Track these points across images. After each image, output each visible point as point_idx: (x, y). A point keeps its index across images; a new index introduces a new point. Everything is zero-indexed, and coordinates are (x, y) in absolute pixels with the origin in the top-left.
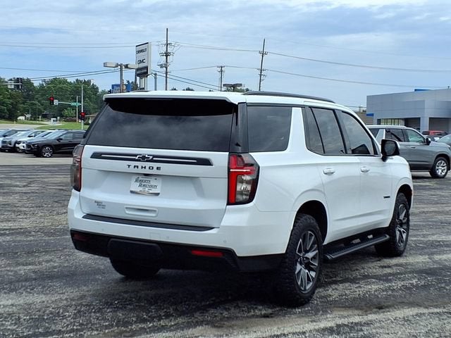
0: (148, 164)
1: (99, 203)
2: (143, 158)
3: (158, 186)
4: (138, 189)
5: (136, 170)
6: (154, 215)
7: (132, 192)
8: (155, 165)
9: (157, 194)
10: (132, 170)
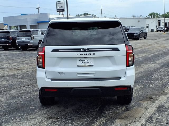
0: (88, 53)
1: (60, 73)
2: (85, 50)
3: (92, 62)
4: (82, 64)
5: (81, 56)
6: (93, 75)
7: (78, 66)
8: (92, 53)
9: (92, 66)
10: (79, 56)
